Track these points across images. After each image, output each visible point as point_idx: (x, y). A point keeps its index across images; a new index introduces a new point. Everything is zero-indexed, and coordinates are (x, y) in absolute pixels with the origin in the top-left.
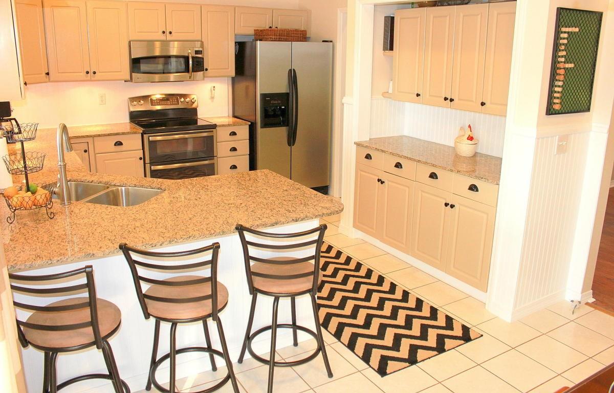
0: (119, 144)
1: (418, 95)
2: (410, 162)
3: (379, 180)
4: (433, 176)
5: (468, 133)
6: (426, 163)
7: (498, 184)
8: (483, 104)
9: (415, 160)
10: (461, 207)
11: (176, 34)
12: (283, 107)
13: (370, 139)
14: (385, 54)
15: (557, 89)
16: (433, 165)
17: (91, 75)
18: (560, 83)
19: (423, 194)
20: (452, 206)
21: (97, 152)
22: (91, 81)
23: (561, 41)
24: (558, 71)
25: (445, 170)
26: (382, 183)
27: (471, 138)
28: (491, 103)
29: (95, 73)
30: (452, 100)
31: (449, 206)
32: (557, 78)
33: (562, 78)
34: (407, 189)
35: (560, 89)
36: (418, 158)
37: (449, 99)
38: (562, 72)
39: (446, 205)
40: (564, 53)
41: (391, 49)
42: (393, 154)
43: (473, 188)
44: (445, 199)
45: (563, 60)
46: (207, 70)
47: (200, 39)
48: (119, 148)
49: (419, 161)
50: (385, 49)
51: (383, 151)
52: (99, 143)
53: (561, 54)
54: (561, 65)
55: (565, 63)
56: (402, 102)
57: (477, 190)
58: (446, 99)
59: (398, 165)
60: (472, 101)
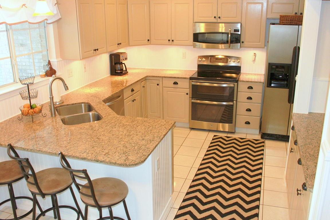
0: (176, 83)
11: (223, 18)
12: (288, 74)
17: (171, 42)
21: (163, 86)
22: (171, 45)
29: (173, 41)
46: (243, 42)
47: (240, 21)
48: (175, 86)
52: (165, 81)
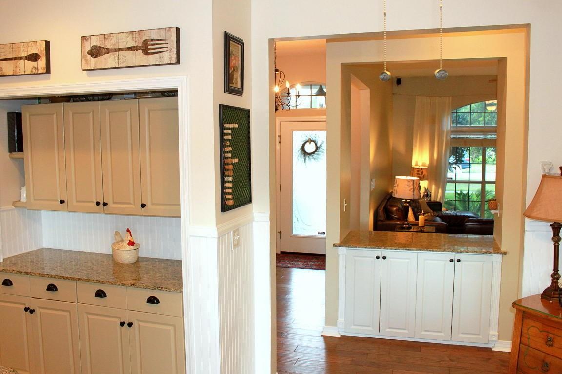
1: (62, 202)
2: (67, 282)
3: (26, 309)
4: (100, 294)
5: (128, 238)
6: (88, 281)
7: (182, 292)
8: (143, 206)
9: (73, 279)
10: (140, 323)
13: (4, 259)
14: (13, 156)
15: (227, 185)
16: (99, 282)
18: (231, 179)
19: (90, 316)
20: (130, 325)
23: (226, 137)
24: (227, 167)
25: (115, 285)
26: (32, 311)
27: (131, 243)
28: (153, 204)
30: (105, 204)
31: (126, 325)
32: (227, 173)
33: (231, 173)
34: (67, 314)
35: (230, 185)
36: (76, 276)
37: (102, 203)
38: (231, 167)
39: (122, 324)
40: (230, 149)
41: (21, 149)
42: (43, 275)
43: (153, 300)
44: (119, 318)
45: (229, 155)
49: (79, 279)
50: (11, 150)
51: (27, 273)
53: (227, 149)
54: (229, 161)
55: (231, 158)
56: (37, 211)
57: (158, 302)
58: (98, 203)
59: (52, 288)
60: (130, 203)
